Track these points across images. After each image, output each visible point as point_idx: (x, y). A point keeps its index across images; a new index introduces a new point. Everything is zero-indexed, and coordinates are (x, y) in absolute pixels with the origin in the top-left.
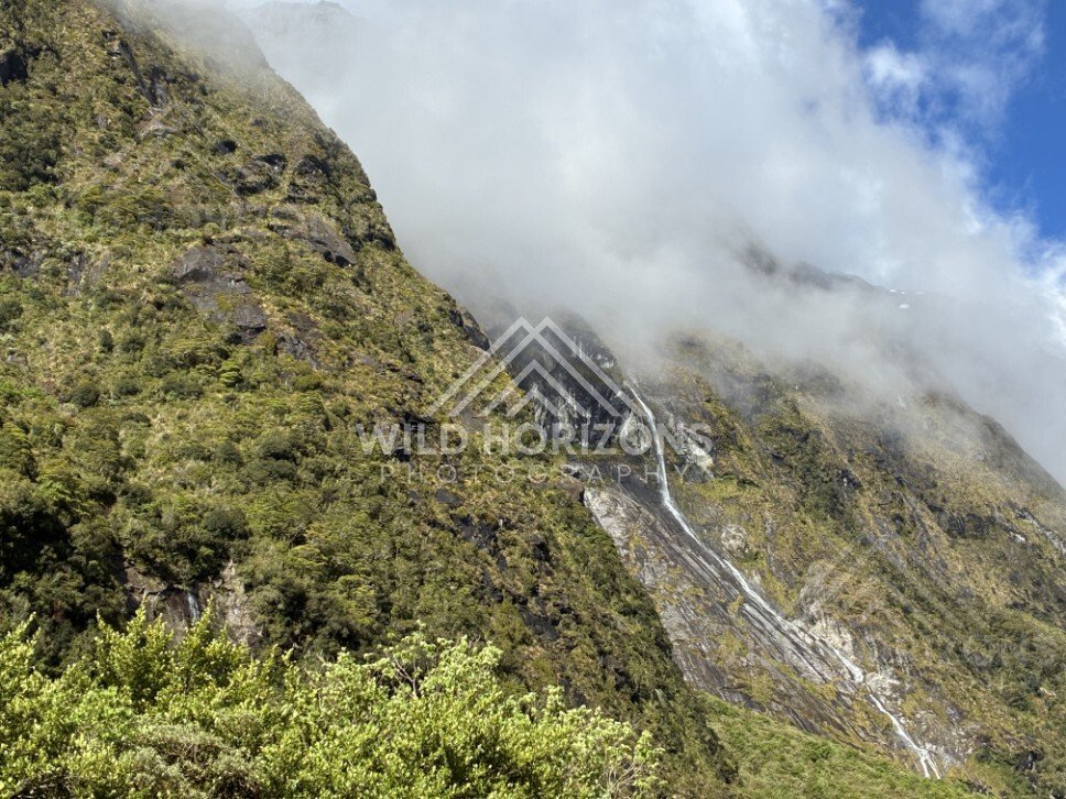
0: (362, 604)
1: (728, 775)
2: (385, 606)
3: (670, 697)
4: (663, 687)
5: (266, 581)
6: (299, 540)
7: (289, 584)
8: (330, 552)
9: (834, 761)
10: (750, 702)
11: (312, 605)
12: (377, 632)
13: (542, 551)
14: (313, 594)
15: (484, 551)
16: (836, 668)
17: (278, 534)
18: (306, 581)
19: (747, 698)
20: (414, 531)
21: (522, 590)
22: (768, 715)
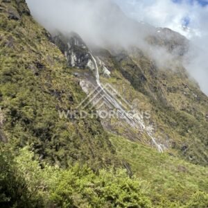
0: (30, 113)
1: (113, 152)
2: (35, 113)
3: (100, 133)
4: (99, 131)
5: (7, 107)
6: (14, 97)
7: (12, 108)
8: (21, 100)
9: (139, 148)
10: (118, 133)
11: (18, 113)
12: (34, 120)
13: (71, 98)
14: (18, 110)
15: (57, 99)
16: (139, 125)
17: (9, 95)
18: (16, 107)
19: (117, 132)
20: (41, 94)
21: (66, 108)
22: (122, 137)
